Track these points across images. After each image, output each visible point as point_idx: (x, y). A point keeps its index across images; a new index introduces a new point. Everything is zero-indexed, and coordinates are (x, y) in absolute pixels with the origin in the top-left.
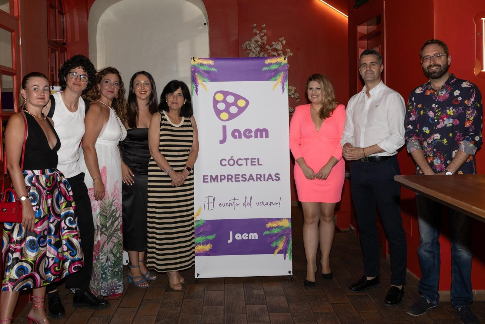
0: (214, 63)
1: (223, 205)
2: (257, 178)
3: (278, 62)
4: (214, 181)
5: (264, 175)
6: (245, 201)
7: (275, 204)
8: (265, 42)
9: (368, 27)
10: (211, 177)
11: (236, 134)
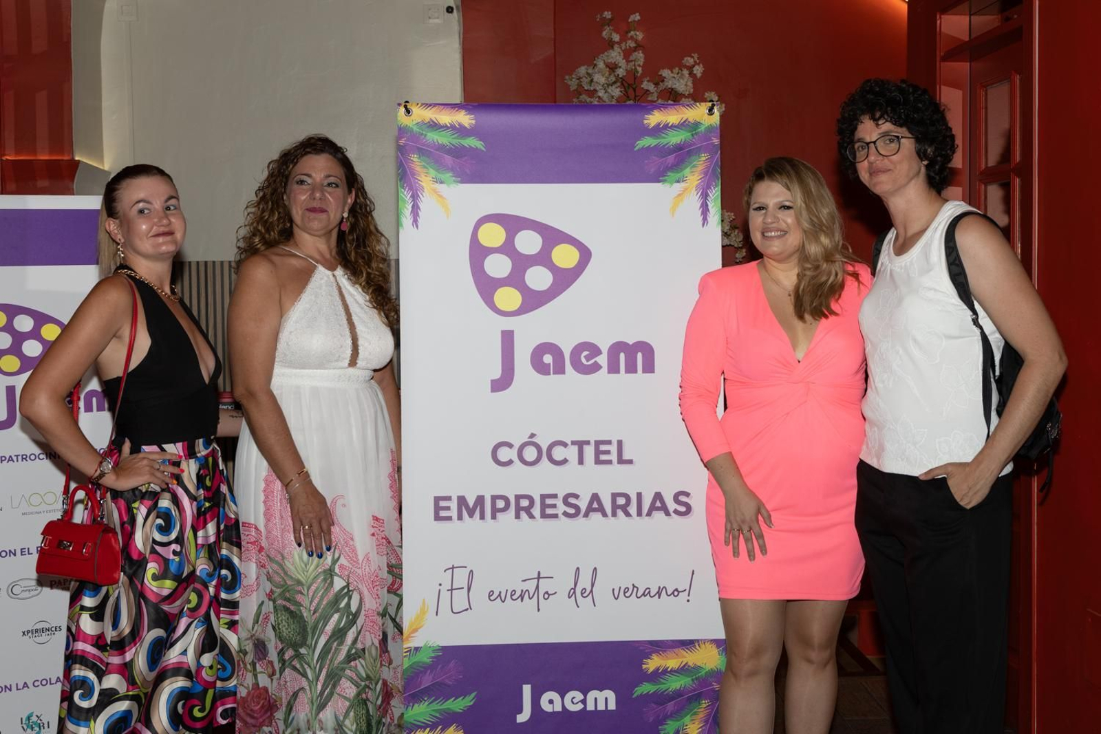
0: (473, 122)
1: (500, 595)
2: (615, 507)
3: (687, 119)
4: (471, 515)
5: (639, 495)
6: (576, 584)
7: (673, 593)
8: (640, 69)
9: (972, 17)
10: (462, 501)
11: (548, 359)
